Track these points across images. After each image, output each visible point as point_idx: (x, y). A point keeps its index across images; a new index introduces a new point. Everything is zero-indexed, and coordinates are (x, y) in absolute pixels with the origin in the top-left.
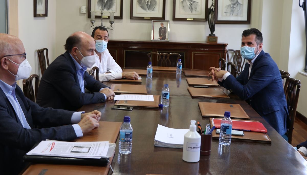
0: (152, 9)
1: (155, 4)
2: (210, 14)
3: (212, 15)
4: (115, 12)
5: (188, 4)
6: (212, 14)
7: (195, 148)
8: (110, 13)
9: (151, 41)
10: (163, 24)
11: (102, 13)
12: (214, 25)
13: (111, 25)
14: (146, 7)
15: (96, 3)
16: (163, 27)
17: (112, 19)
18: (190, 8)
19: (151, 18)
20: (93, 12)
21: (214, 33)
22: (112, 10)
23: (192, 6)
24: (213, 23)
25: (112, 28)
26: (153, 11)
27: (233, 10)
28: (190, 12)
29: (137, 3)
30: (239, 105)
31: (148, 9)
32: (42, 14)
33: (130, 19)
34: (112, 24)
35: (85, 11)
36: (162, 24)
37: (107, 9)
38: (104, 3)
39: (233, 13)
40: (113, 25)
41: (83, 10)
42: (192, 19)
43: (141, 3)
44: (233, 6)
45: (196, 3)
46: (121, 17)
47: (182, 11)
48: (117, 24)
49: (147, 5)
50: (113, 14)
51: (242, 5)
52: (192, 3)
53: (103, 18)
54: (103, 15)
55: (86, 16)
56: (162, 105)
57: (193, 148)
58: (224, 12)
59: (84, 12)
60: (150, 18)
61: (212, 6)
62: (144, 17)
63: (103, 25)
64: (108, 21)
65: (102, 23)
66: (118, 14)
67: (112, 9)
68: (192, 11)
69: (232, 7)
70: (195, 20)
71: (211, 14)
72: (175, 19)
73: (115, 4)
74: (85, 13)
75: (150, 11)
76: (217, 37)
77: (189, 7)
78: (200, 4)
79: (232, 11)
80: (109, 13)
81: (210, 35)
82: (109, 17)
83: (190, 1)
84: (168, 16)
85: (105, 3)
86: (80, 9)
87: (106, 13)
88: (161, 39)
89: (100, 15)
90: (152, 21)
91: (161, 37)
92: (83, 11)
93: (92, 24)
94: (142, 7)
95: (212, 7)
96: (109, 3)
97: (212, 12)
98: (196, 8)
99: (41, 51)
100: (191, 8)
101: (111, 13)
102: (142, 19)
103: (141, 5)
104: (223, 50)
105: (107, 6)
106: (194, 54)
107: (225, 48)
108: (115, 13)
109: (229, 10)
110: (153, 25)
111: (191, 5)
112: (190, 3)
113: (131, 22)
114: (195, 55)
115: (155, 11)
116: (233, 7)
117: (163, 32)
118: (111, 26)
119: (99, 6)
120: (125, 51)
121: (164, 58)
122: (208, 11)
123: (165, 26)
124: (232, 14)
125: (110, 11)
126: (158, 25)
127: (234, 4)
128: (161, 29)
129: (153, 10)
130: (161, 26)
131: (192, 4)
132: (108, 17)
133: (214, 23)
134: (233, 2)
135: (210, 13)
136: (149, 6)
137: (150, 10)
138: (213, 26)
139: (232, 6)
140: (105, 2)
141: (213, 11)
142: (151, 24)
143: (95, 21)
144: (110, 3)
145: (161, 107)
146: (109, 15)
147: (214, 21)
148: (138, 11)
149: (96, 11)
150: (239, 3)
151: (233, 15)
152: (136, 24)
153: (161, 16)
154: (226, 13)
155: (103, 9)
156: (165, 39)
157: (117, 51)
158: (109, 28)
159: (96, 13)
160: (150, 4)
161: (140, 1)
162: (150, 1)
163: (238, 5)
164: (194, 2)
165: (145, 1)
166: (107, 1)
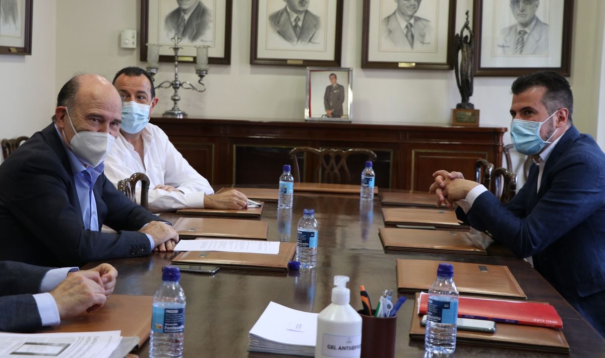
0: (308, 40)
1: (315, 26)
2: (460, 52)
3: (466, 53)
4: (210, 47)
5: (403, 24)
6: (465, 49)
7: (344, 348)
8: (198, 48)
9: (304, 121)
10: (336, 77)
11: (176, 49)
12: (470, 79)
13: (199, 78)
14: (291, 32)
16: (334, 85)
17: (203, 63)
18: (407, 36)
19: (304, 61)
20: (154, 45)
21: (472, 100)
22: (202, 41)
23: (413, 29)
24: (467, 73)
25: (201, 87)
26: (310, 44)
27: (523, 39)
28: (408, 47)
29: (268, 22)
30: (506, 268)
31: (296, 39)
32: (17, 48)
33: (249, 65)
34: (201, 76)
35: (133, 43)
36: (333, 76)
37: (189, 38)
38: (183, 24)
39: (522, 47)
40: (204, 80)
41: (127, 42)
42: (414, 64)
43: (278, 22)
44: (523, 29)
45: (424, 22)
46: (225, 60)
47: (387, 44)
48: (215, 77)
49: (296, 26)
50: (205, 50)
51: (548, 25)
52: (412, 21)
53: (180, 62)
54: (180, 53)
55: (135, 55)
56: (298, 264)
57: (340, 348)
58: (499, 46)
59: (131, 46)
60: (301, 62)
61: (466, 29)
62: (286, 60)
63: (179, 79)
64: (193, 68)
65: (176, 75)
66: (219, 53)
67: (202, 38)
68: (412, 44)
69: (520, 33)
70: (421, 67)
71: (463, 51)
72: (367, 64)
73: (211, 25)
74: (132, 49)
75: (303, 43)
76: (478, 111)
77: (405, 31)
78: (432, 24)
79: (521, 43)
80: (196, 47)
81: (459, 106)
82: (195, 58)
83: (408, 18)
84: (350, 57)
85: (186, 22)
86: (120, 38)
87: (188, 48)
88: (331, 116)
89: (171, 53)
90: (308, 68)
91: (331, 112)
92: (126, 44)
94: (282, 34)
95: (466, 33)
96: (194, 24)
97: (465, 45)
98: (423, 36)
99: (11, 144)
100: (409, 34)
101: (200, 47)
102: (281, 63)
103: (278, 29)
104: (493, 143)
105: (189, 31)
106: (417, 154)
107: (498, 140)
108: (209, 49)
109: (512, 39)
110: (308, 80)
111: (409, 26)
112: (406, 21)
113: (252, 73)
114: (420, 156)
115: (315, 43)
116: (522, 33)
117: (334, 98)
118: (199, 82)
119: (170, 30)
120: (234, 146)
121: (333, 161)
122: (455, 43)
123: (340, 81)
124: (521, 51)
125: (198, 43)
126: (321, 81)
127: (525, 25)
128: (329, 89)
129: (310, 41)
130: (329, 83)
131: (411, 25)
132: (191, 59)
133: (469, 75)
134: (522, 20)
135: (460, 47)
137: (303, 41)
138: (467, 81)
139: (519, 28)
140: (185, 20)
141: (468, 41)
142: (304, 78)
143: (157, 69)
144: (199, 22)
145: (293, 268)
146: (195, 55)
147: (470, 68)
148: (272, 45)
149: (161, 42)
150: (538, 20)
151: (524, 52)
152: (267, 78)
153: (330, 56)
154: (503, 46)
155: (178, 39)
156: (339, 116)
157: (214, 146)
158: (194, 88)
159: (161, 49)
160: (303, 24)
161: (275, 18)
162: (302, 17)
163: (535, 25)
164: (418, 19)
165: (290, 19)
166: (191, 17)
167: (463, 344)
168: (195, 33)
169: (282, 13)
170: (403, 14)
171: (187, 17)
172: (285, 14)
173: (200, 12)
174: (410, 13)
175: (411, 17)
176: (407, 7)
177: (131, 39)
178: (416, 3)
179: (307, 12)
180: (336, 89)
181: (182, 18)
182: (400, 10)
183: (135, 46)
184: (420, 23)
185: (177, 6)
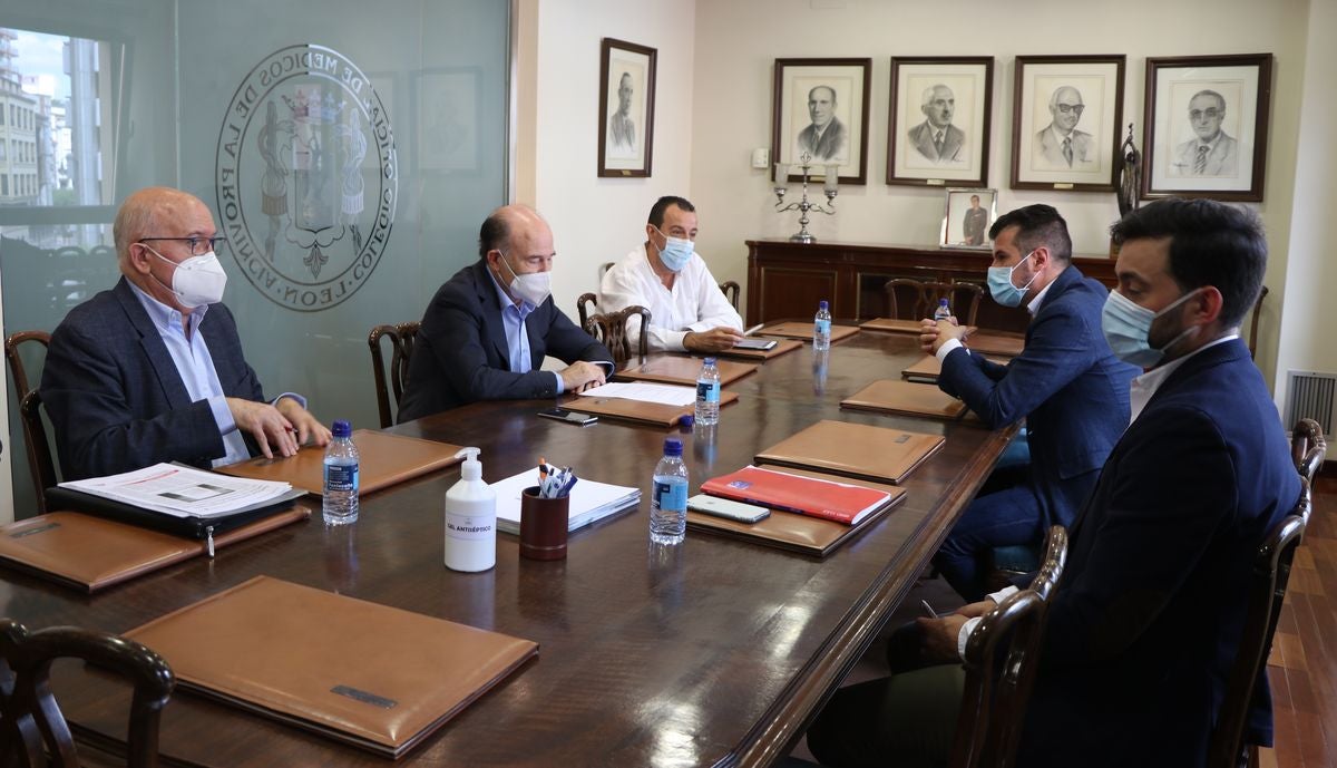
0: (952, 157)
1: (959, 142)
2: (1123, 172)
3: (1129, 173)
5: (1060, 139)
6: (1128, 169)
9: (938, 249)
10: (978, 200)
11: (805, 168)
13: (828, 200)
14: (933, 148)
15: (796, 140)
16: (976, 209)
17: (832, 182)
18: (1064, 153)
19: (946, 181)
20: (785, 164)
22: (835, 159)
23: (1071, 145)
24: (1129, 196)
25: (830, 210)
26: (954, 161)
27: (1204, 157)
28: (1066, 165)
29: (907, 137)
31: (938, 157)
33: (885, 185)
34: (831, 198)
35: (764, 163)
36: (976, 198)
37: (822, 156)
38: (816, 141)
39: (1203, 167)
40: (834, 202)
41: (759, 161)
42: (1072, 186)
43: (919, 138)
44: (1204, 145)
45: (1085, 137)
46: (860, 180)
47: (1040, 162)
48: (847, 197)
49: (938, 142)
51: (1236, 141)
53: (809, 182)
54: (810, 172)
55: (768, 174)
56: (692, 419)
58: (1175, 165)
59: (762, 165)
60: (943, 183)
61: (1128, 145)
62: (925, 180)
63: (807, 201)
64: (820, 188)
65: (805, 196)
66: (854, 172)
67: (837, 156)
68: (1070, 162)
69: (1201, 149)
70: (1079, 189)
71: (1126, 171)
72: (1016, 185)
73: (845, 142)
74: (763, 169)
75: (946, 161)
77: (1062, 147)
78: (1095, 139)
79: (1202, 162)
82: (824, 178)
83: (1066, 132)
84: (998, 176)
85: (819, 139)
86: (752, 157)
87: (818, 166)
88: (970, 243)
89: (801, 172)
90: (948, 189)
91: (968, 238)
92: (758, 164)
93: (777, 198)
94: (923, 151)
95: (1129, 149)
96: (828, 140)
97: (1128, 163)
98: (1083, 153)
100: (1068, 151)
102: (919, 184)
103: (918, 145)
105: (823, 148)
109: (1190, 158)
110: (947, 202)
111: (1067, 142)
112: (1064, 135)
113: (890, 194)
115: (959, 161)
116: (1204, 149)
117: (975, 222)
118: (829, 203)
119: (803, 148)
120: (859, 275)
123: (982, 204)
124: (1202, 171)
125: (832, 161)
126: (962, 203)
128: (970, 212)
130: (971, 207)
131: (1070, 140)
132: (820, 179)
134: (1205, 134)
135: (1122, 166)
136: (940, 146)
137: (946, 158)
138: (1129, 205)
140: (818, 137)
141: (1132, 159)
142: (944, 200)
143: (785, 190)
144: (833, 138)
145: (684, 424)
146: (825, 174)
147: (1133, 191)
148: (910, 163)
149: (792, 161)
150: (1223, 134)
151: (1205, 172)
152: (903, 199)
153: (975, 175)
154: (1180, 165)
155: (810, 157)
156: (979, 244)
157: (837, 273)
158: (823, 211)
159: (791, 168)
160: (945, 141)
161: (915, 134)
162: (944, 131)
163: (1220, 140)
164: (1077, 133)
165: (931, 134)
166: (825, 134)
167: (693, 531)
168: (829, 150)
169: (923, 128)
170: (1060, 128)
171: (820, 134)
172: (926, 128)
173: (835, 128)
174: (1069, 126)
175: (1070, 130)
176: (1065, 120)
177: (762, 158)
178: (1076, 115)
179: (950, 126)
180: (978, 212)
181: (816, 135)
182: (1056, 123)
183: (766, 166)
184: (1079, 138)
185: (810, 122)
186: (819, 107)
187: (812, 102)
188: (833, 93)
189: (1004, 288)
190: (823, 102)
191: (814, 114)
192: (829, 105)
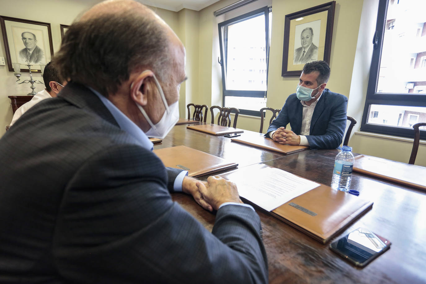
8: (40, 66)
11: (29, 66)
22: (41, 63)
38: (29, 55)
53: (32, 72)
54: (31, 68)
55: (6, 69)
59: (2, 64)
63: (33, 79)
65: (31, 77)
73: (44, 56)
74: (4, 66)
87: (34, 66)
89: (27, 68)
93: (17, 78)
96: (35, 55)
105: (34, 59)
119: (23, 58)
132: (37, 71)
140: (30, 53)
143: (20, 75)
144: (38, 55)
146: (40, 69)
149: (19, 63)
155: (29, 61)
158: (42, 83)
159: (20, 66)
166: (33, 53)
168: (36, 59)
171: (31, 52)
173: (37, 51)
177: (2, 60)
181: (28, 53)
183: (4, 64)
185: (25, 47)
186: (28, 41)
187: (24, 38)
188: (34, 36)
189: (307, 96)
190: (29, 39)
191: (26, 43)
192: (33, 40)
